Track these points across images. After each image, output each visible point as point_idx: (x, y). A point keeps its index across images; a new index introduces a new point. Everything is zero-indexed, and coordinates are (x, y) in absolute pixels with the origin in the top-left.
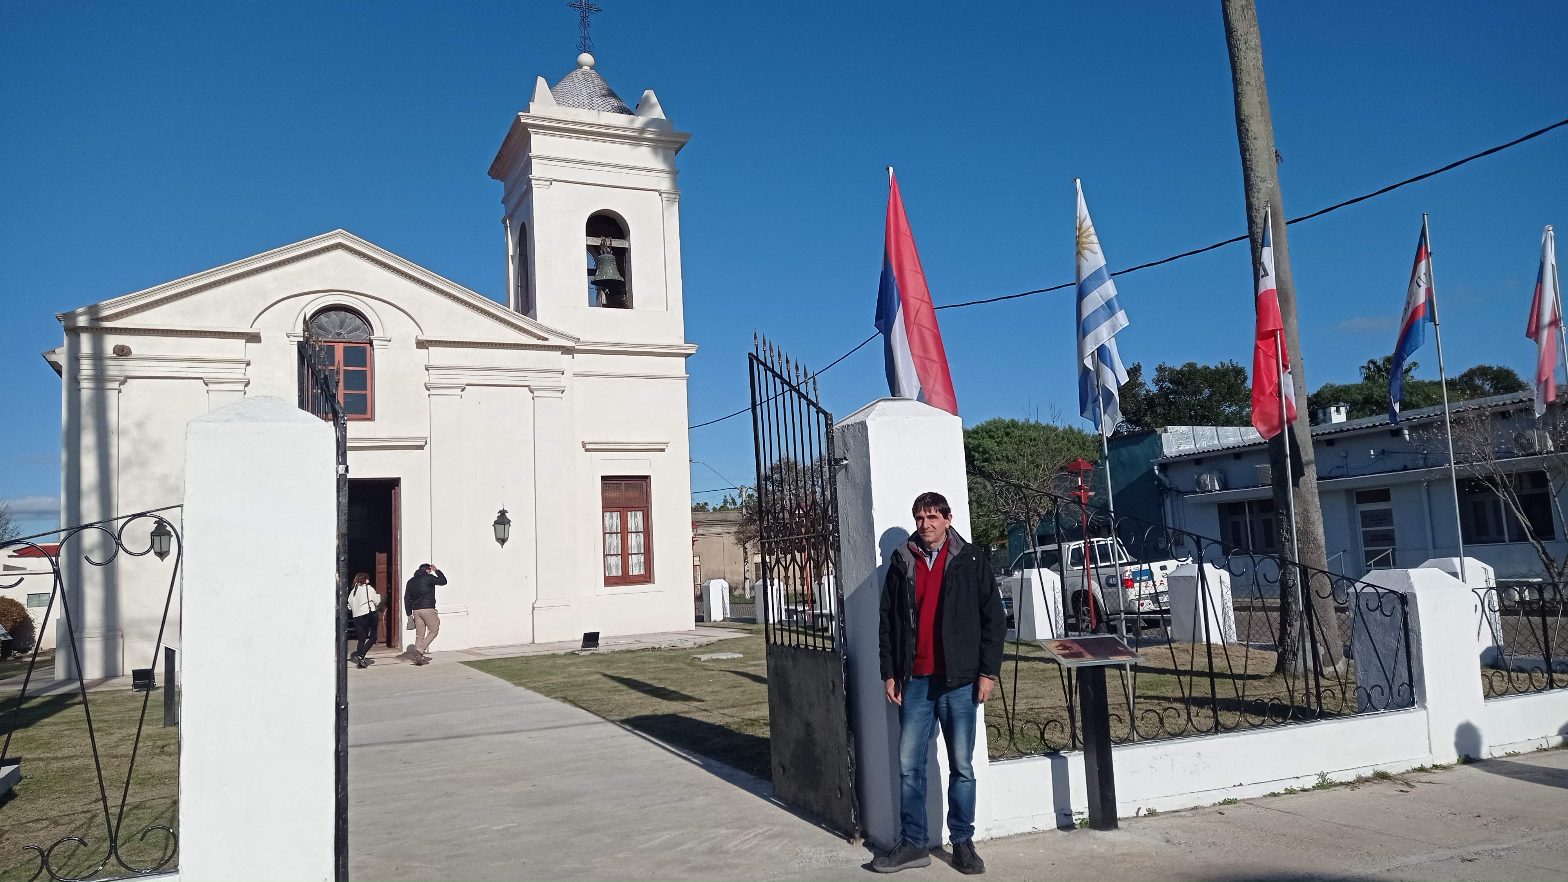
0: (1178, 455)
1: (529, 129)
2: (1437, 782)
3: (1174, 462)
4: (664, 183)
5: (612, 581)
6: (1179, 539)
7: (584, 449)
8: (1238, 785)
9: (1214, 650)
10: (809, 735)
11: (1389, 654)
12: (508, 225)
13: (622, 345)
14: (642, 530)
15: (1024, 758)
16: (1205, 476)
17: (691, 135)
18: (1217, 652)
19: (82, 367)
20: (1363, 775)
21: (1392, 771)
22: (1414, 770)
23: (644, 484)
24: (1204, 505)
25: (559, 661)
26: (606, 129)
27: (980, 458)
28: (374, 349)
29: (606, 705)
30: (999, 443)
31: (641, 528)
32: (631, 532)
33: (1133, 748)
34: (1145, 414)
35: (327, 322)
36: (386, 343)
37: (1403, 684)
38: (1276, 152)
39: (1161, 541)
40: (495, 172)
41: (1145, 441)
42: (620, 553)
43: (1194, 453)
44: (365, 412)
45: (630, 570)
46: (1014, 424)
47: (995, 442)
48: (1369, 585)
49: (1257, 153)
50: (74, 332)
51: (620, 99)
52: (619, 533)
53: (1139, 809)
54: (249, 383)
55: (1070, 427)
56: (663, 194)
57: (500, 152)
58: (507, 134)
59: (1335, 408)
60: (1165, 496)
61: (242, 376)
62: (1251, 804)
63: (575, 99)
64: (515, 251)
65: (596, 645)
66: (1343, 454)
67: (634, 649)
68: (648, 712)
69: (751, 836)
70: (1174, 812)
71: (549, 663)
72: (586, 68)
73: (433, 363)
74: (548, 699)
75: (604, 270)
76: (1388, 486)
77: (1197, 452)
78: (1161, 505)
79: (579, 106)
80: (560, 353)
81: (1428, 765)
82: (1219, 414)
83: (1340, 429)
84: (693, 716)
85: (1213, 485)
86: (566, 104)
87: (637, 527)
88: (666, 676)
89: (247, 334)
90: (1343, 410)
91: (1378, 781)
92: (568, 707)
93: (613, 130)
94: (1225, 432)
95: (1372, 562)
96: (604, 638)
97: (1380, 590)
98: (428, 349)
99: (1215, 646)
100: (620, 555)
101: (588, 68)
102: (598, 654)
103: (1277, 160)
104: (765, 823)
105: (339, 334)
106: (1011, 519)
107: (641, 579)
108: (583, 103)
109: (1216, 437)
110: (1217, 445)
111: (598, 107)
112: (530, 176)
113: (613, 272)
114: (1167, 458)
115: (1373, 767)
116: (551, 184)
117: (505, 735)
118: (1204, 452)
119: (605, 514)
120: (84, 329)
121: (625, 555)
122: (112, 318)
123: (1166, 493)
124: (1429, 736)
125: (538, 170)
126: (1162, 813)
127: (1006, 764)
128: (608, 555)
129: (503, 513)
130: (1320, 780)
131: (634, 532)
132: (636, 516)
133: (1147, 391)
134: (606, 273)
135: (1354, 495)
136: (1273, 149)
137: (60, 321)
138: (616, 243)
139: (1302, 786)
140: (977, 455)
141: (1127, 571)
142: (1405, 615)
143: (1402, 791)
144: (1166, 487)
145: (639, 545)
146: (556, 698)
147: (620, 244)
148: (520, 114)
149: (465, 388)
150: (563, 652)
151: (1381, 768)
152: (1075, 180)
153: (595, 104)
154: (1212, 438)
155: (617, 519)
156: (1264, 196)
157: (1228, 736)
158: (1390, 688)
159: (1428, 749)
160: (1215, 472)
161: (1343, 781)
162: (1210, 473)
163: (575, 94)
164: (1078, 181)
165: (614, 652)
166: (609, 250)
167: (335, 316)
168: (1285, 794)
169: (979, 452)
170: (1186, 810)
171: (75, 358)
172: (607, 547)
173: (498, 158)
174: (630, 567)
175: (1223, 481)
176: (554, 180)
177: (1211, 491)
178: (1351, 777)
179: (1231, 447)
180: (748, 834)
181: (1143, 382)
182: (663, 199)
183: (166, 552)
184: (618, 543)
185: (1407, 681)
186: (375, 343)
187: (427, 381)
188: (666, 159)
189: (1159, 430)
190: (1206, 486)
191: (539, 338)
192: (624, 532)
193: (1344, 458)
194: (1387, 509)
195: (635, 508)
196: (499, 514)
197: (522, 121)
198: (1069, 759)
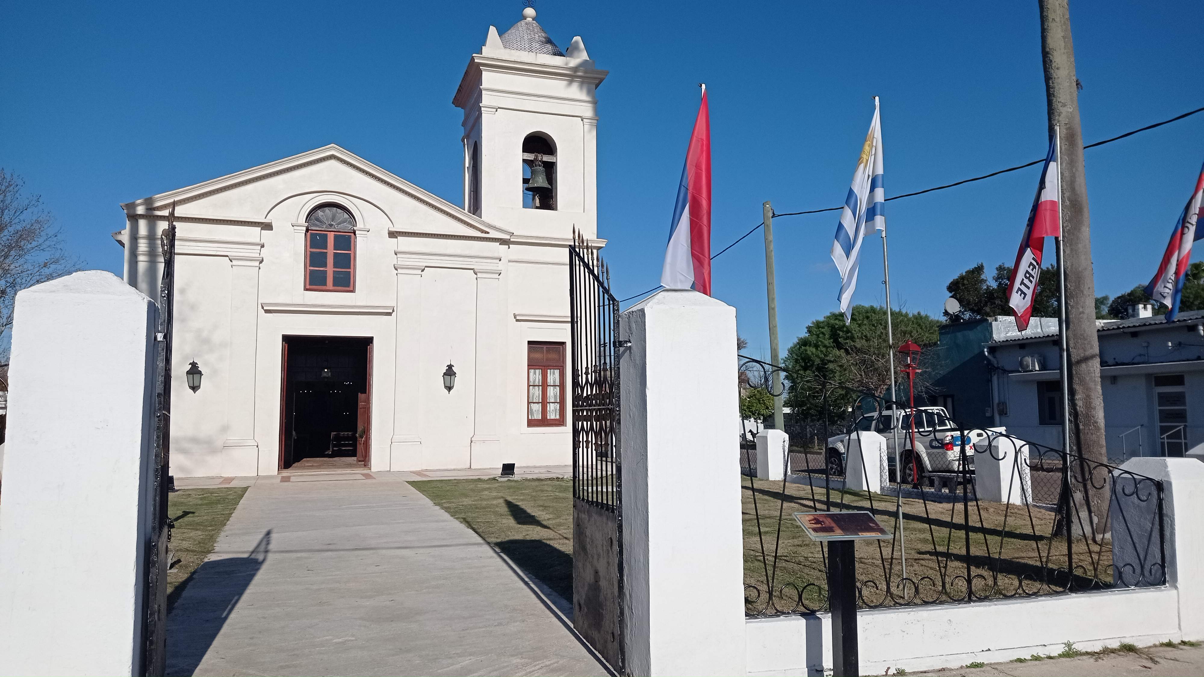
0: (1005, 340)
1: (481, 68)
2: (1182, 660)
3: (1001, 346)
4: (587, 111)
5: (533, 422)
6: (1003, 409)
7: (515, 320)
8: (986, 651)
9: (1010, 510)
10: (596, 581)
11: (1144, 535)
12: (466, 143)
13: (547, 238)
14: (559, 384)
15: (781, 617)
16: (1027, 358)
17: (608, 73)
18: (1012, 511)
19: (140, 245)
20: (1109, 647)
21: (1140, 644)
22: (1162, 645)
23: (561, 348)
24: (1026, 382)
25: (481, 486)
26: (542, 68)
27: (844, 336)
28: (356, 237)
29: (492, 528)
30: (860, 325)
31: (558, 383)
32: (550, 386)
33: (886, 613)
34: (986, 305)
35: (322, 216)
36: (366, 233)
37: (1156, 564)
38: (1077, 81)
39: (987, 410)
40: (458, 101)
41: (978, 328)
42: (541, 401)
43: (1019, 339)
44: (349, 286)
45: (548, 415)
46: (873, 310)
47: (857, 324)
48: (1126, 472)
49: (1059, 81)
50: (134, 218)
51: (554, 44)
52: (540, 386)
53: (889, 668)
54: (262, 260)
55: (919, 313)
56: (584, 120)
57: (460, 86)
58: (465, 71)
59: (1143, 306)
60: (993, 373)
61: (258, 255)
62: (996, 669)
63: (519, 43)
64: (470, 164)
65: (513, 473)
66: (1145, 344)
67: (542, 478)
68: (519, 537)
69: (538, 667)
70: (922, 672)
71: (472, 486)
72: (529, 19)
73: (400, 249)
74: (452, 518)
75: (536, 179)
76: (1183, 372)
77: (1021, 338)
78: (990, 381)
79: (521, 49)
80: (499, 243)
81: (1176, 641)
82: (1048, 307)
83: (1145, 323)
84: (551, 543)
85: (1034, 366)
86: (511, 48)
87: (554, 382)
88: (551, 505)
89: (262, 223)
90: (1149, 307)
91: (1123, 653)
92: (463, 527)
93: (546, 68)
94: (1047, 322)
95: (1165, 436)
96: (518, 468)
97: (1135, 476)
98: (397, 238)
99: (1011, 506)
100: (540, 403)
101: (531, 19)
102: (513, 480)
103: (1078, 88)
104: (556, 655)
105: (331, 225)
106: (863, 387)
107: (557, 422)
108: (525, 46)
109: (1039, 326)
110: (1040, 333)
111: (536, 50)
112: (480, 104)
113: (543, 181)
114: (996, 342)
115: (1120, 639)
116: (496, 111)
117: (402, 550)
118: (1027, 338)
119: (530, 370)
120: (142, 216)
121: (544, 403)
122: (162, 208)
123: (994, 371)
124: (1179, 613)
125: (487, 99)
126: (910, 673)
127: (763, 622)
128: (531, 403)
129: (450, 367)
130: (1066, 648)
131: (552, 386)
132: (554, 373)
133: (988, 286)
134: (537, 182)
135: (1153, 380)
136: (1074, 78)
137: (124, 210)
138: (546, 158)
139: (1048, 654)
140: (841, 333)
141: (948, 436)
142: (1160, 501)
143: (1146, 667)
144: (994, 366)
145: (555, 396)
146: (457, 518)
147: (549, 159)
148: (474, 55)
149: (424, 269)
150: (486, 478)
151: (1128, 641)
152: (875, 98)
153: (534, 47)
154: (1036, 327)
155: (539, 375)
156: (1064, 119)
157: (979, 606)
158: (1142, 567)
159: (1177, 626)
160: (1036, 355)
161: (1089, 651)
162: (1032, 356)
163: (518, 39)
164: (877, 98)
165: (526, 480)
166: (540, 164)
167: (328, 211)
168: (1031, 660)
169: (843, 331)
170: (933, 671)
171: (134, 238)
172: (531, 396)
173: (459, 90)
174: (548, 412)
175: (1042, 362)
176: (499, 108)
177: (1032, 371)
178: (1097, 647)
179: (1050, 335)
180: (535, 666)
181: (985, 279)
182: (584, 123)
183: (197, 387)
184: (539, 394)
185: (1160, 562)
186: (357, 232)
187: (396, 263)
188: (589, 92)
189: (990, 319)
190: (1028, 366)
191: (483, 231)
192: (544, 385)
193: (1146, 348)
194: (1182, 392)
195: (554, 367)
196: (447, 368)
197: (476, 61)
198: (823, 620)
